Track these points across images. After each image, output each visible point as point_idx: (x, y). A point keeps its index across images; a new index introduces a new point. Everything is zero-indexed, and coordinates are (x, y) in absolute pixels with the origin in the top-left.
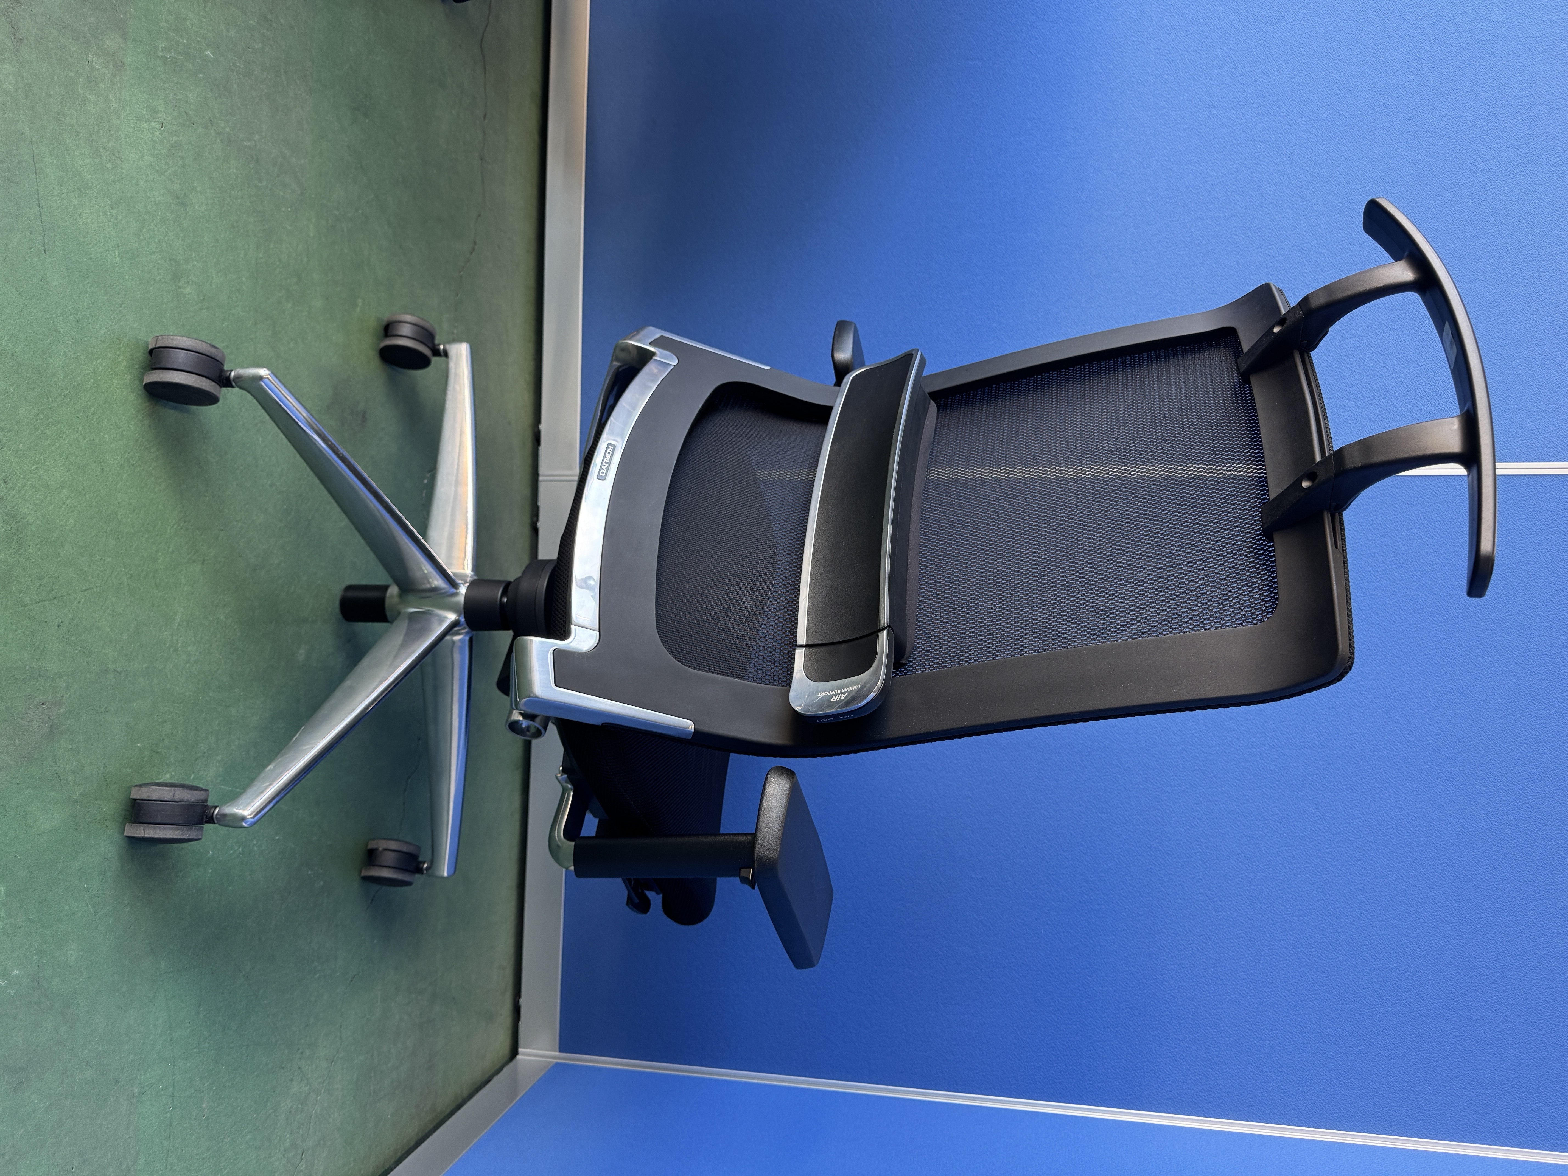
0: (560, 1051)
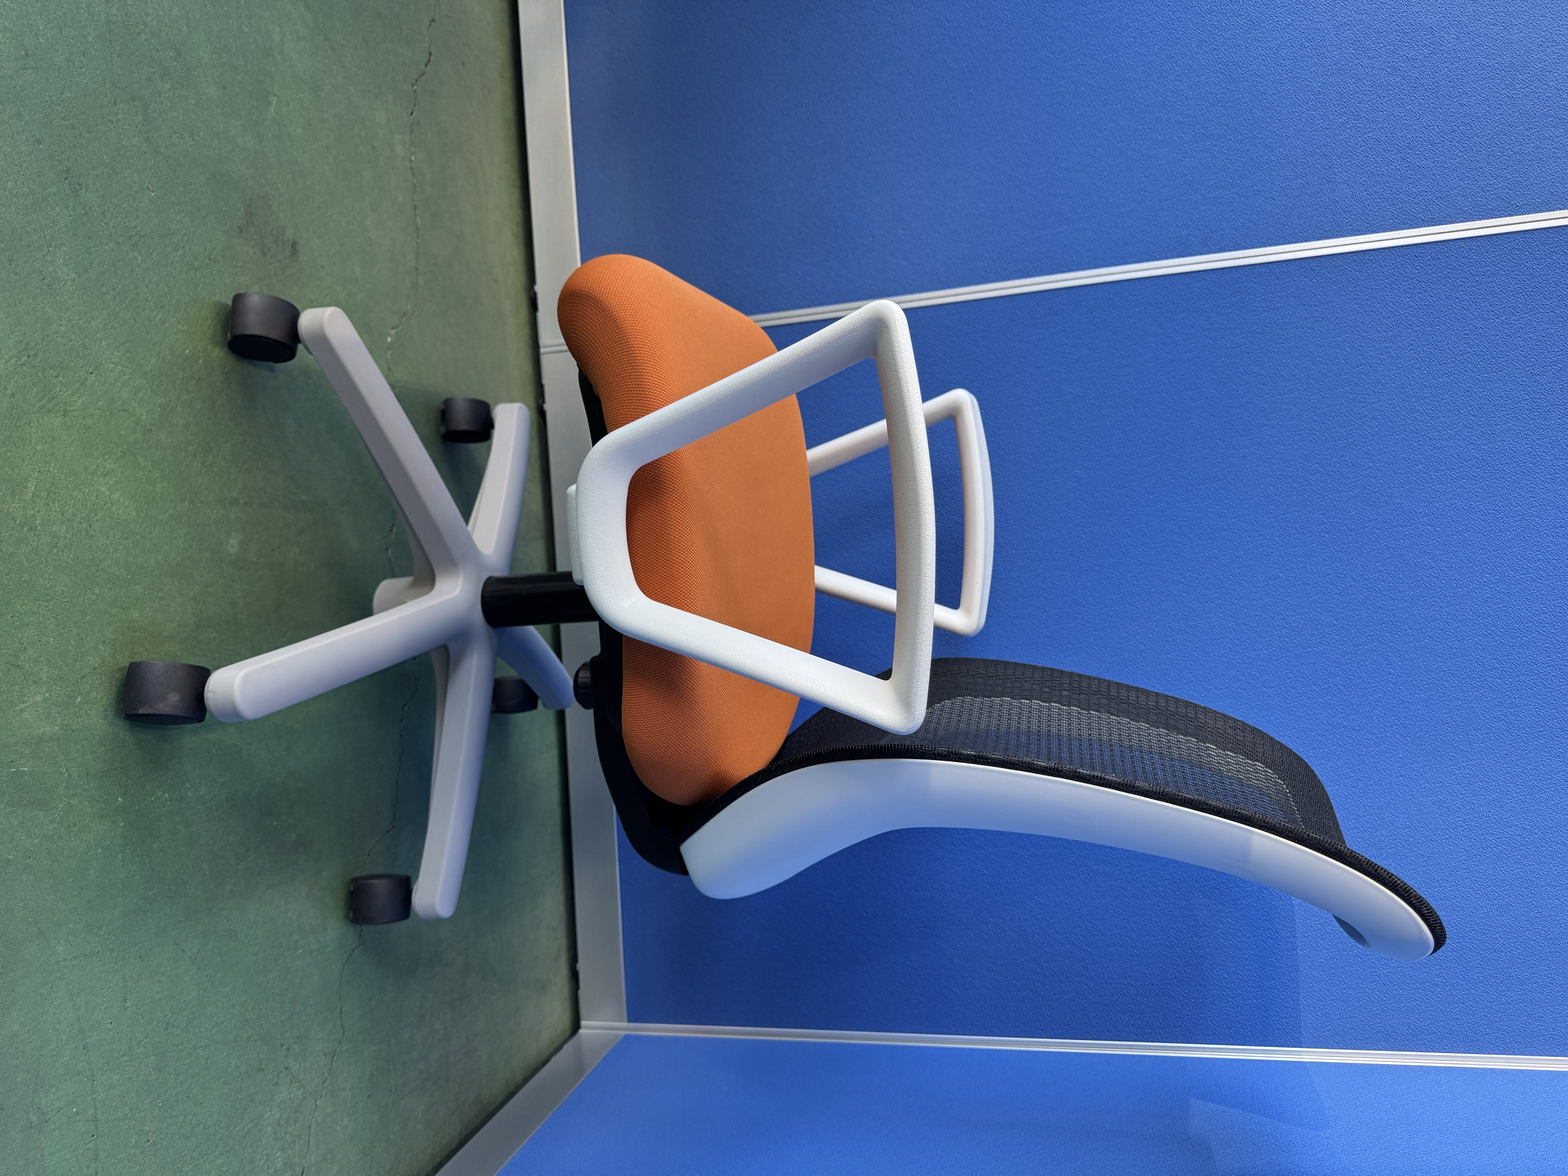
0: (630, 1021)
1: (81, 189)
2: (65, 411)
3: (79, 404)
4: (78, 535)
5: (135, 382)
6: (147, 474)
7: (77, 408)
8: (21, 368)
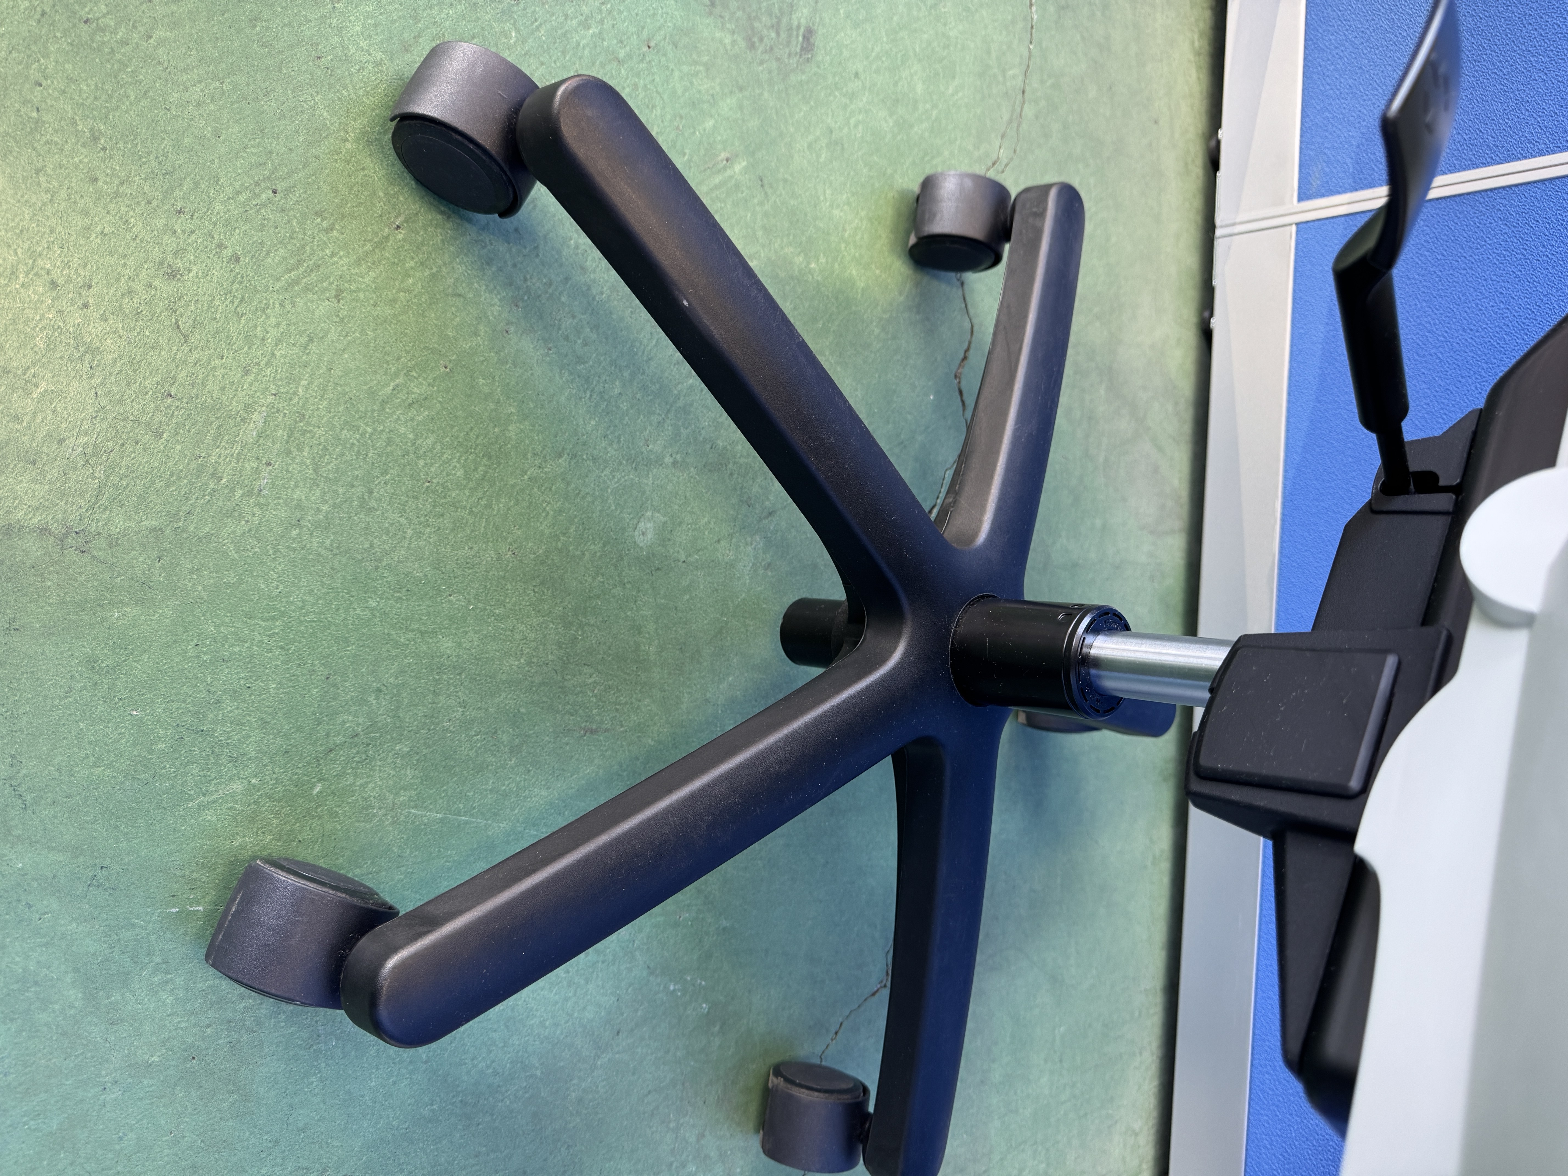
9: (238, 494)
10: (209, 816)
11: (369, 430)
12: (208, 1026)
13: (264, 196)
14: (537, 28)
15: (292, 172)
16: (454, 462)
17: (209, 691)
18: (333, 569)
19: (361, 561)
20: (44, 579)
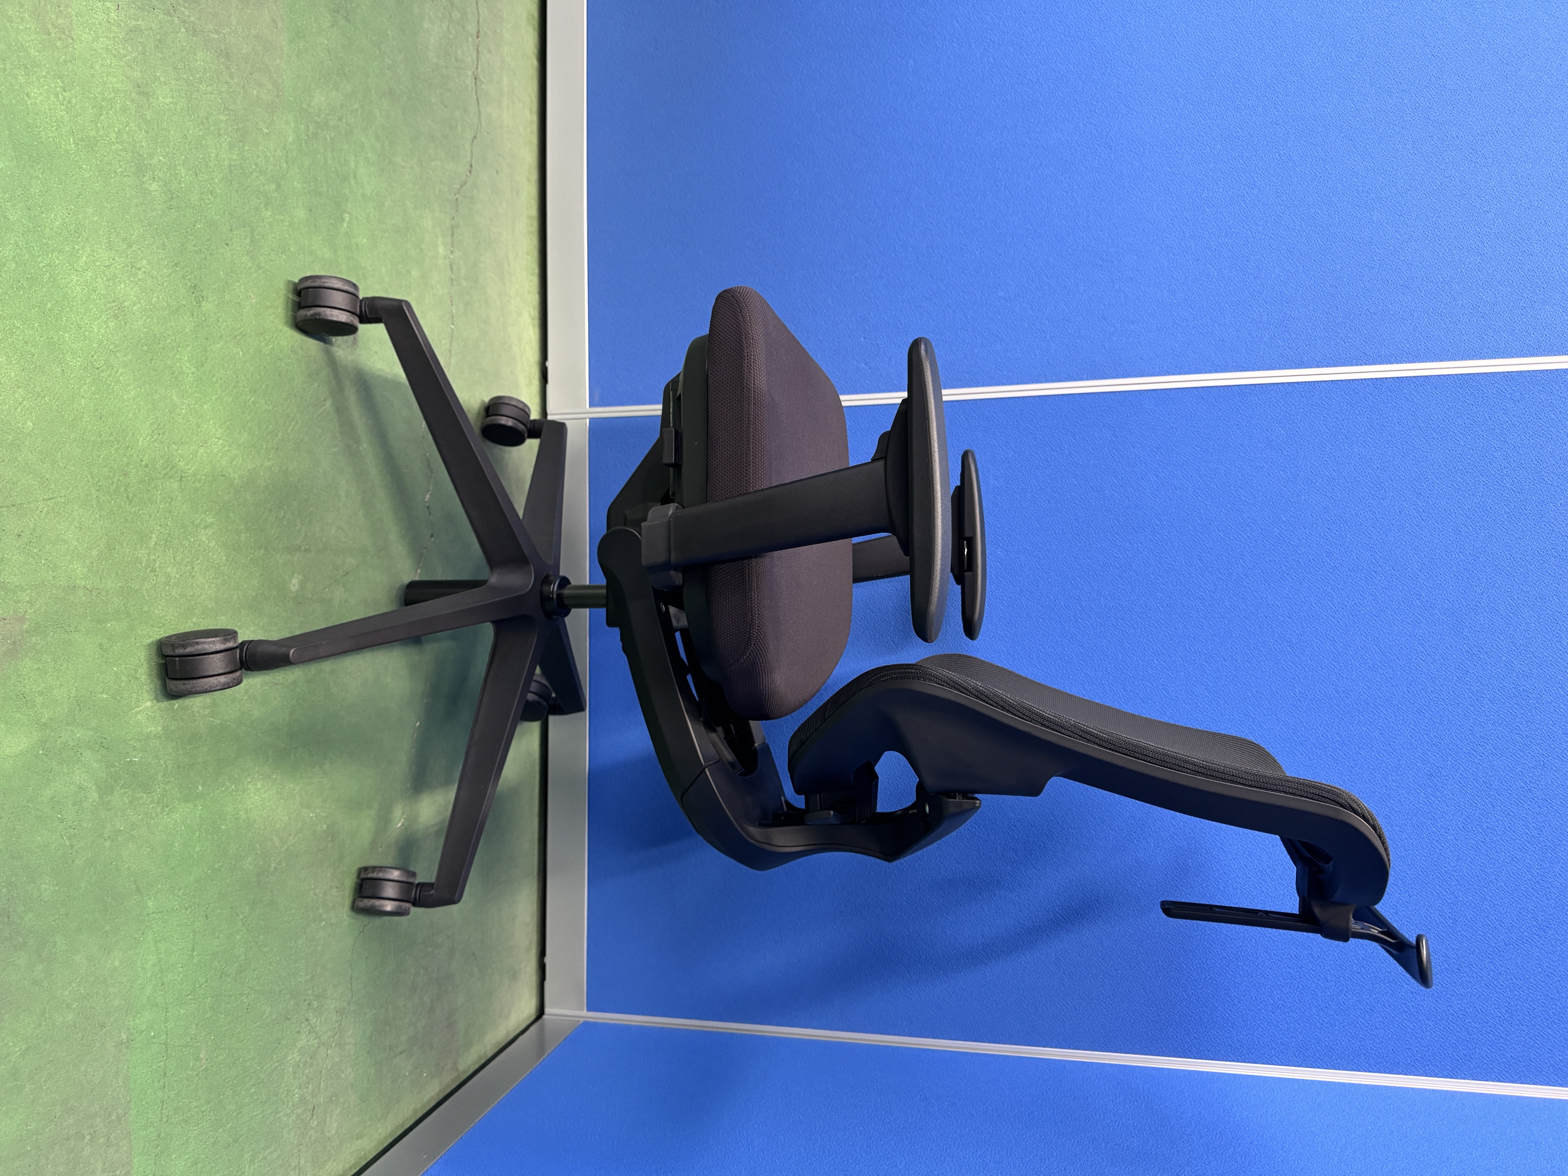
0: (588, 1009)
1: (203, 300)
2: (182, 477)
3: (191, 471)
4: (184, 575)
5: (231, 453)
6: (235, 526)
7: (189, 474)
8: (153, 444)
9: (149, 570)
10: (139, 717)
11: (192, 540)
12: (140, 815)
13: (155, 437)
14: (250, 349)
15: (165, 425)
16: (222, 554)
17: (139, 660)
18: (181, 604)
19: (190, 601)
20: (86, 610)
